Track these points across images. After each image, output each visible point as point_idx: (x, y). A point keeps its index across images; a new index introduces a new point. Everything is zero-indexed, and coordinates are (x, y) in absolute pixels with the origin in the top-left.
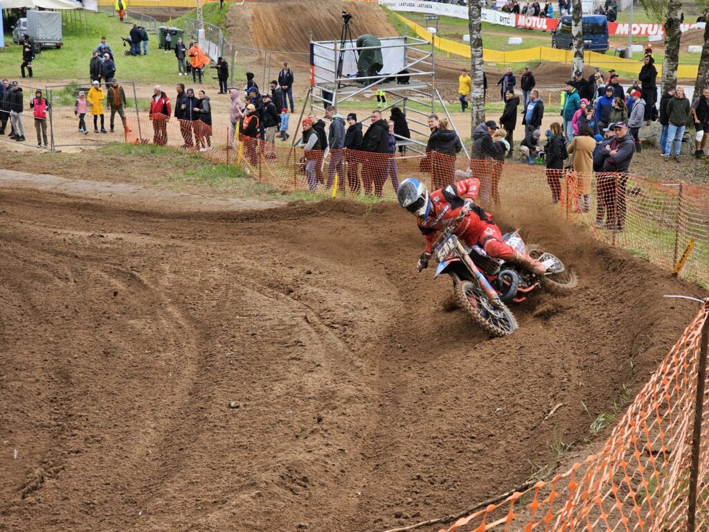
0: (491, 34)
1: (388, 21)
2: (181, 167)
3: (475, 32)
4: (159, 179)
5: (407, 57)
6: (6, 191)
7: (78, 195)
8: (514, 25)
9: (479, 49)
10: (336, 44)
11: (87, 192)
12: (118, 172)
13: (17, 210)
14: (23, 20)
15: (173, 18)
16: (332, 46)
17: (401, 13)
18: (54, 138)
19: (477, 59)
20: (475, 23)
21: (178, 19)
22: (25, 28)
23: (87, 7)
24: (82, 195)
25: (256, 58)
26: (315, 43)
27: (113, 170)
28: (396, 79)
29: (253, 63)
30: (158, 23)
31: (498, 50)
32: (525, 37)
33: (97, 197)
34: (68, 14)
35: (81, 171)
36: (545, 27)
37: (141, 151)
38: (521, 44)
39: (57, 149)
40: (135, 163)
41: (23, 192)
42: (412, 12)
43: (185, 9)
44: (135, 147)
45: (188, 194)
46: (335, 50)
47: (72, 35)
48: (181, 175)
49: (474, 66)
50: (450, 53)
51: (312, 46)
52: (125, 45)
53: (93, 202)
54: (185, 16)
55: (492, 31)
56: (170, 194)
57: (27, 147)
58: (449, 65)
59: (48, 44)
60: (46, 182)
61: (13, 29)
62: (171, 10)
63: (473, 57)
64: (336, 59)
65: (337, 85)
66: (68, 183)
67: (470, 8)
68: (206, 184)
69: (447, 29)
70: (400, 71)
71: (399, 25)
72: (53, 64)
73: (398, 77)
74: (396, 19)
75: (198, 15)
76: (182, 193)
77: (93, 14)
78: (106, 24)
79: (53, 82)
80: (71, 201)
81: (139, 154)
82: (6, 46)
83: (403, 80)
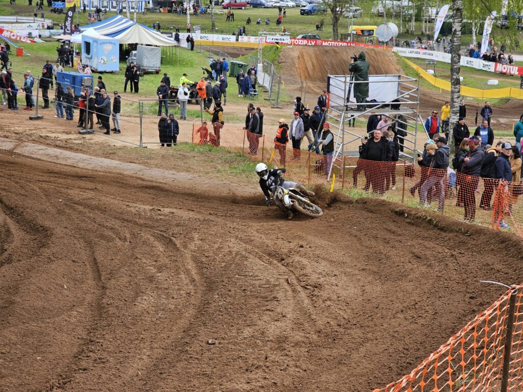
0: (476, 76)
1: (398, 63)
2: (228, 162)
3: (455, 74)
4: (211, 170)
5: (400, 90)
6: (101, 173)
7: (151, 179)
8: (493, 71)
9: (457, 86)
10: (346, 78)
11: (158, 177)
12: (183, 164)
13: (106, 188)
14: (134, 52)
15: (242, 55)
16: (343, 79)
17: (409, 58)
18: (143, 137)
19: (455, 94)
20: (455, 67)
21: (245, 56)
22: (135, 58)
23: (182, 45)
24: (154, 180)
25: (299, 86)
26: (331, 76)
27: (180, 163)
28: (390, 106)
29: (296, 90)
30: (231, 58)
31: (479, 88)
32: (500, 80)
33: (164, 181)
34: (168, 49)
35: (156, 162)
36: (517, 73)
37: (201, 150)
38: (497, 85)
39: (144, 145)
40: (196, 158)
41: (113, 175)
42: (418, 58)
43: (253, 49)
44: (198, 147)
45: (229, 183)
46: (345, 82)
47: (169, 64)
48: (227, 168)
49: (452, 99)
50: (443, 90)
51: (329, 78)
52: (204, 73)
53: (160, 185)
54: (250, 55)
55: (476, 75)
56: (216, 181)
57: (123, 143)
58: (441, 98)
59: (150, 70)
60: (129, 169)
61: (127, 59)
62: (243, 50)
63: (453, 92)
64: (345, 88)
65: (345, 108)
66: (145, 171)
67: (452, 56)
68: (244, 176)
69: (443, 71)
70: (393, 100)
71: (406, 67)
72: (151, 84)
73: (392, 105)
74: (404, 62)
75: (259, 54)
76: (225, 182)
77: (186, 50)
78: (194, 58)
79: (149, 97)
80: (145, 183)
81: (199, 152)
82: (120, 70)
83: (396, 107)
